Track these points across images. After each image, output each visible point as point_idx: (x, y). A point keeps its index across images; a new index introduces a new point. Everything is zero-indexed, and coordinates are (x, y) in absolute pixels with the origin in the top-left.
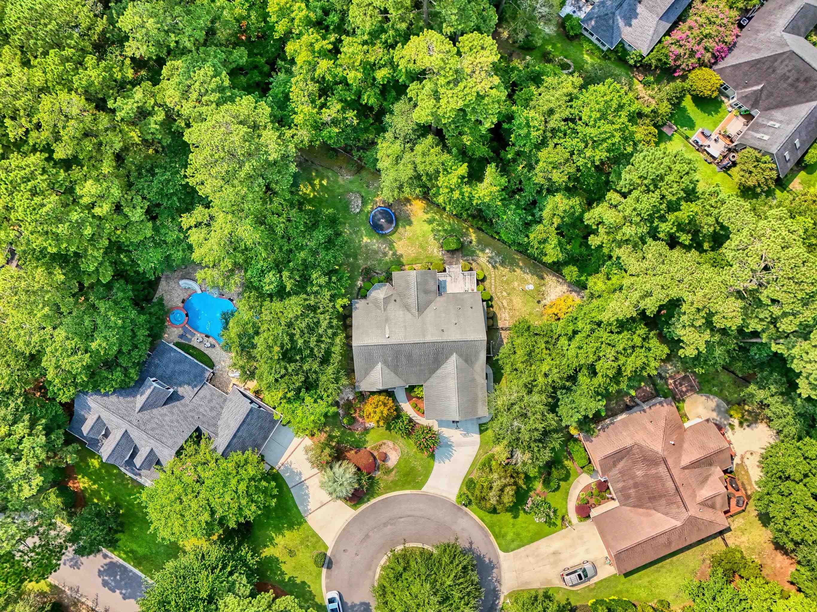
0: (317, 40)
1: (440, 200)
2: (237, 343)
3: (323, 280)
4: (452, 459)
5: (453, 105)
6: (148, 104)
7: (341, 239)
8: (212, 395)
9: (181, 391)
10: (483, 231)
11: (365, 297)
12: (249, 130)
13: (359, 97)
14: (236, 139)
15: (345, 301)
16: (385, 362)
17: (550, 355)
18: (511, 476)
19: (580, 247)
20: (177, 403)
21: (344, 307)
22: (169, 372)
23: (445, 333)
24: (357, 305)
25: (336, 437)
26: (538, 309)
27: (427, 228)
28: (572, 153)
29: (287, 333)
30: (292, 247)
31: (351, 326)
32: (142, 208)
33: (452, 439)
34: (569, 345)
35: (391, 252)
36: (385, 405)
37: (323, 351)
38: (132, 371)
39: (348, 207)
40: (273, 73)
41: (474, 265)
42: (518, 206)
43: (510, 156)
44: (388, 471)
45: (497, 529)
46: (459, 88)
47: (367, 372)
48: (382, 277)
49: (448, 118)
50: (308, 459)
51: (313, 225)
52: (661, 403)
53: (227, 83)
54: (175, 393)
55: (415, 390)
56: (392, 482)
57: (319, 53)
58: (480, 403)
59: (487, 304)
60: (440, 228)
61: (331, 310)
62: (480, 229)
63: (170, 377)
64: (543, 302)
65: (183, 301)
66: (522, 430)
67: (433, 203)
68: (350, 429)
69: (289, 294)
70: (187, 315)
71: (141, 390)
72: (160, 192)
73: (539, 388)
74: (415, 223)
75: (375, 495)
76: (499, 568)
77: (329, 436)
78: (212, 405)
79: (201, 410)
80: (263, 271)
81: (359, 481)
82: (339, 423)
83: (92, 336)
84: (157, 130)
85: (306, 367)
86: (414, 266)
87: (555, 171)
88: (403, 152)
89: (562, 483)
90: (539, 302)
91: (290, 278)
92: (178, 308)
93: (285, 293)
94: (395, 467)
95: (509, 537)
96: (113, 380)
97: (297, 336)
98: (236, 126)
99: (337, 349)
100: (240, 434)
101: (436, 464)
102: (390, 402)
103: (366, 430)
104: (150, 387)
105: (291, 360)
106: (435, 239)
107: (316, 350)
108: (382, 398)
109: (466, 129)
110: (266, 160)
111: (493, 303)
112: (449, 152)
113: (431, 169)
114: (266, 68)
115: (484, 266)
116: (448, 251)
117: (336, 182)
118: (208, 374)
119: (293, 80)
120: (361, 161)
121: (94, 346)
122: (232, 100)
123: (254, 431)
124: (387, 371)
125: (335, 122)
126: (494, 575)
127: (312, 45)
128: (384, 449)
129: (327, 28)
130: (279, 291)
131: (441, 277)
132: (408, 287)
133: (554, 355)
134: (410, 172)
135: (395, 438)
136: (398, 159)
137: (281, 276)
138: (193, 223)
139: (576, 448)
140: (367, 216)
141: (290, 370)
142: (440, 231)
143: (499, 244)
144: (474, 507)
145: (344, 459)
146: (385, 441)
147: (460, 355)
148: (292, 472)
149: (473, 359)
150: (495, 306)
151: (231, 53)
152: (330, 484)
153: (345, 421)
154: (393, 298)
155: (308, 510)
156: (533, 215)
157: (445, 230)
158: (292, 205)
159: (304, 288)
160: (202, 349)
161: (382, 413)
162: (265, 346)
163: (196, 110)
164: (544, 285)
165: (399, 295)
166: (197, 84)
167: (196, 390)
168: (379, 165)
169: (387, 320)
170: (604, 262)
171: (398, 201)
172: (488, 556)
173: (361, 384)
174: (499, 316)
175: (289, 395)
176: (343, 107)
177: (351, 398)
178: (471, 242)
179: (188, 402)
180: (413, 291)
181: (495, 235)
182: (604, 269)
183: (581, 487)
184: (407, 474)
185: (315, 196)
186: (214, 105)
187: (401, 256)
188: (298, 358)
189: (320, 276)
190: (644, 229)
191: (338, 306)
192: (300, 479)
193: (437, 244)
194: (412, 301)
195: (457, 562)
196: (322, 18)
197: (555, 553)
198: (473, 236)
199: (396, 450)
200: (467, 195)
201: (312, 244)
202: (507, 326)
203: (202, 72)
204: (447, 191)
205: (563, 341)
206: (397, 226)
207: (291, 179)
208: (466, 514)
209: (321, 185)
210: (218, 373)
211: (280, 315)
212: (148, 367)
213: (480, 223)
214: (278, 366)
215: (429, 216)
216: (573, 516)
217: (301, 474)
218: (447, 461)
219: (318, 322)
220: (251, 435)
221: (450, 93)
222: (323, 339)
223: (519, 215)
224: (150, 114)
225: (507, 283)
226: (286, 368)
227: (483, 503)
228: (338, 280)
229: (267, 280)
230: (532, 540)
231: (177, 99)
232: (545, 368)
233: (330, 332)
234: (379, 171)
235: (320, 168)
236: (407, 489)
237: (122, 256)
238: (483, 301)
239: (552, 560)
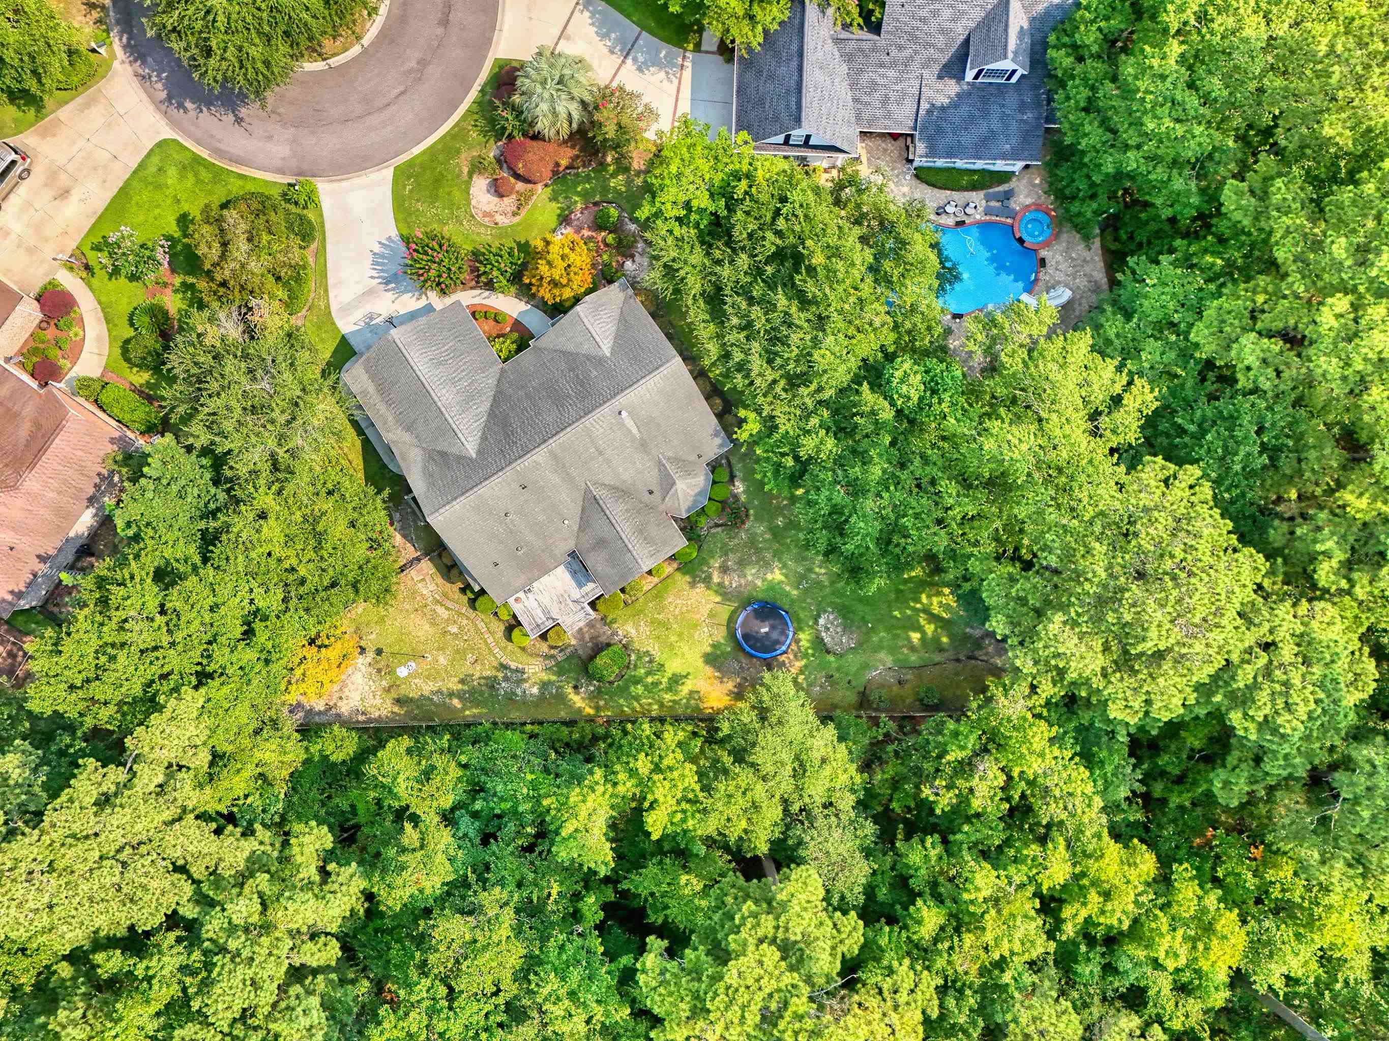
0: (1103, 912)
1: (672, 736)
2: (900, 229)
3: (808, 445)
4: (370, 257)
5: (746, 962)
6: (1365, 581)
7: (822, 546)
8: (889, 115)
9: (952, 88)
10: (565, 723)
11: (714, 467)
12: (1140, 648)
13: (945, 841)
14: (1157, 615)
15: (743, 435)
16: (600, 361)
17: (279, 560)
18: (224, 284)
19: (353, 806)
20: (944, 58)
21: (741, 422)
22: (995, 109)
23: (515, 486)
24: (718, 441)
25: (613, 176)
26: (371, 641)
27: (673, 667)
28: (452, 995)
29: (817, 304)
30: (904, 475)
31: (707, 398)
32: (1249, 369)
33: (390, 295)
34: (252, 601)
35: (716, 579)
36: (555, 283)
37: (730, 310)
38: (1068, 61)
39: (844, 617)
40: (1140, 788)
41: (544, 648)
42: (515, 813)
43: (591, 900)
44: (477, 167)
45: (205, 175)
46: (755, 1008)
47: (624, 323)
48: (703, 522)
49: (743, 918)
50: (639, 96)
51: (889, 542)
52: (19, 595)
53: (1235, 718)
54: (961, 76)
55: (514, 347)
56: (458, 151)
57: (1082, 888)
58: (371, 389)
59: (472, 591)
60: (650, 680)
61: (760, 400)
62: (570, 723)
63: (984, 100)
64: (370, 655)
65: (1043, 262)
66: (244, 380)
67: (689, 719)
68: (596, 204)
69: (858, 381)
70: (1021, 241)
71: (1027, 40)
72: (1232, 420)
73: (262, 482)
74: (700, 663)
75: (475, 108)
76: (157, 104)
77: (627, 170)
78: (877, 95)
79: (891, 73)
80: (934, 392)
81: (518, 112)
82: (623, 203)
83: (1190, 68)
84: (1315, 541)
85: (743, 260)
86: (656, 580)
87: (468, 937)
88: (799, 789)
89: (131, 333)
90: (379, 652)
91: (873, 413)
92: (1047, 244)
93: (865, 378)
94: (468, 183)
95: (172, 172)
96: (1093, 21)
97: (793, 310)
98: (1172, 641)
99: (705, 332)
100: (794, 64)
101: (394, 233)
102: (547, 296)
103: (565, 219)
104: (1016, 53)
105: (779, 256)
106: (647, 653)
107: (744, 305)
108: (567, 293)
109: (704, 903)
110: (1063, 607)
111: (465, 599)
112: (709, 842)
113: (722, 787)
114: (1158, 789)
115: (524, 658)
116: (609, 645)
117: (892, 650)
118: (920, 155)
119: (1098, 802)
120: (870, 718)
121: (1175, 48)
122: (1204, 690)
123: (770, 86)
124: (586, 348)
125: (965, 768)
126: (159, 86)
127: (1107, 895)
128: (509, 202)
129: (1091, 941)
130: (879, 375)
131: (592, 589)
132: (641, 531)
133: (272, 562)
134: (760, 756)
135: (500, 237)
136: (800, 770)
137: (892, 404)
138: (1127, 399)
139: (140, 415)
140: (799, 620)
141: (769, 235)
142: (649, 673)
143: (515, 715)
144: (275, 193)
145: (571, 135)
146: (517, 219)
147: (461, 459)
148: (657, 63)
149: (432, 467)
150: (458, 595)
151: (1252, 781)
152: (567, 72)
153: (613, 212)
154: (657, 494)
155: (586, 7)
156: (475, 815)
157: (637, 681)
158: (952, 554)
159: (835, 412)
160: (956, 195)
161: (550, 264)
162: (844, 252)
163: (1267, 626)
164: (388, 690)
165: (651, 508)
166: (1297, 681)
167: (924, 106)
168: (830, 731)
169: (643, 446)
170: (289, 804)
171: (755, 682)
172: (192, 114)
173: (622, 296)
174: (440, 580)
175: (744, 185)
176: (969, 805)
177: (629, 264)
178: (575, 687)
179: (926, 73)
180: (626, 529)
181: (536, 729)
182: (281, 790)
183: (90, 346)
184: (438, 181)
185: (918, 600)
186: (1235, 658)
187: (693, 585)
188: (769, 270)
189: (819, 451)
190: (213, 926)
191: (752, 416)
192: (635, 60)
193: (636, 645)
194: (616, 510)
195: (228, 55)
196: (1112, 952)
197: (65, 194)
198: (578, 701)
199: (486, 214)
200: (622, 776)
201: (869, 504)
202: (413, 573)
203: (1302, 711)
204: (666, 762)
205: (271, 602)
206: (732, 635)
207: (989, 602)
208: (281, 171)
209: (919, 629)
210: (901, 167)
211: (851, 331)
212: (1038, 96)
213: (576, 736)
214: (797, 228)
215: (685, 690)
216: (70, 282)
217: (640, 69)
218: (377, 249)
219: (770, 362)
220: (771, 77)
221: (769, 985)
222: (742, 336)
223: (502, 799)
224: (1349, 566)
225: (460, 653)
226: (779, 234)
227: (255, 205)
228: (778, 466)
229: (916, 380)
230: (124, 192)
231: (1314, 624)
232: (272, 530)
233: (738, 356)
234: (825, 719)
235: (938, 658)
236: (424, 153)
237: (1219, 262)
238: (483, 592)
239: (63, 177)
